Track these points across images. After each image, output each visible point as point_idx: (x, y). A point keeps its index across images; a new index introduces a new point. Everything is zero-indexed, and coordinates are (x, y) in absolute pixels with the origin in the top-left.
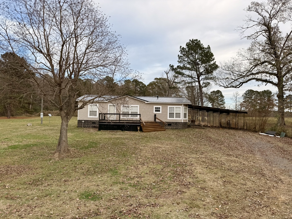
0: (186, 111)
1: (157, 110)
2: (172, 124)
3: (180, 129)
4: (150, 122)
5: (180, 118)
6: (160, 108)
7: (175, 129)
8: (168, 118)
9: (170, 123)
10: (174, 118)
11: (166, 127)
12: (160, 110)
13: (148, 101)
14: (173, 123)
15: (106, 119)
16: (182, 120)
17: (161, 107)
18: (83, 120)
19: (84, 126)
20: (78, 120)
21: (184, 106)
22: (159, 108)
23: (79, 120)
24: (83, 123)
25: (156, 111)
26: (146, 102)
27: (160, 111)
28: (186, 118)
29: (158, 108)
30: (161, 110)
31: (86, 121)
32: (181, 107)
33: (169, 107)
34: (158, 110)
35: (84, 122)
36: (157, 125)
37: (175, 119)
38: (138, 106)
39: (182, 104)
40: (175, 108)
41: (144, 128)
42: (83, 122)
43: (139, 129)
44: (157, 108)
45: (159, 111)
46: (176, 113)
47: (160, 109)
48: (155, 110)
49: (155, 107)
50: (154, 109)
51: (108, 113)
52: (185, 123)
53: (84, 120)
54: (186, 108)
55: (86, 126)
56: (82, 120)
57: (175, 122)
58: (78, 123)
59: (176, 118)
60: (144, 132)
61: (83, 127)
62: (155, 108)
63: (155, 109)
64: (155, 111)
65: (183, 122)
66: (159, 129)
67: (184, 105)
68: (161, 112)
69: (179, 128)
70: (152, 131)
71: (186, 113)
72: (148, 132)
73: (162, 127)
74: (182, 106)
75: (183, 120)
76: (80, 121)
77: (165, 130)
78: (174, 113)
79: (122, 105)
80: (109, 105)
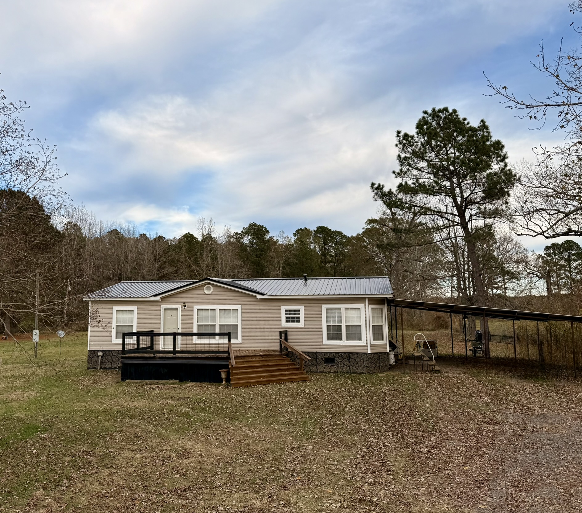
0: (382, 317)
1: (292, 318)
2: (338, 360)
3: (363, 373)
4: (261, 356)
5: (360, 339)
6: (299, 311)
7: (348, 372)
8: (325, 342)
9: (331, 356)
10: (341, 339)
11: (320, 369)
12: (299, 318)
13: (263, 294)
14: (341, 356)
15: (156, 348)
16: (366, 346)
17: (301, 308)
18: (101, 349)
19: (103, 367)
20: (88, 349)
21: (369, 304)
22: (296, 311)
23: (91, 351)
24: (100, 358)
25: (288, 320)
26: (259, 297)
27: (298, 321)
28: (383, 340)
29: (293, 311)
30: (302, 316)
31: (107, 353)
32: (361, 306)
33: (324, 307)
34: (294, 317)
35: (102, 357)
36: (283, 363)
37: (344, 342)
38: (239, 307)
39: (364, 299)
40: (343, 311)
41: (237, 374)
42: (99, 356)
43: (223, 375)
44: (292, 311)
45: (297, 320)
46: (346, 326)
47: (299, 314)
48: (287, 318)
49: (284, 308)
50: (284, 316)
51: (162, 331)
52: (377, 356)
53: (102, 351)
54: (382, 309)
55: (108, 367)
56: (98, 351)
57: (345, 353)
58: (89, 358)
59: (348, 339)
60: (232, 386)
61: (101, 368)
62: (286, 311)
63: (286, 314)
64: (287, 321)
65: (369, 352)
66: (285, 375)
67: (370, 299)
68: (302, 324)
69: (359, 371)
70: (260, 383)
71: (382, 326)
72: (246, 385)
73: (297, 369)
74: (364, 305)
75: (371, 346)
76: (93, 353)
77: (304, 380)
78: (341, 325)
79: (196, 308)
80: (163, 307)
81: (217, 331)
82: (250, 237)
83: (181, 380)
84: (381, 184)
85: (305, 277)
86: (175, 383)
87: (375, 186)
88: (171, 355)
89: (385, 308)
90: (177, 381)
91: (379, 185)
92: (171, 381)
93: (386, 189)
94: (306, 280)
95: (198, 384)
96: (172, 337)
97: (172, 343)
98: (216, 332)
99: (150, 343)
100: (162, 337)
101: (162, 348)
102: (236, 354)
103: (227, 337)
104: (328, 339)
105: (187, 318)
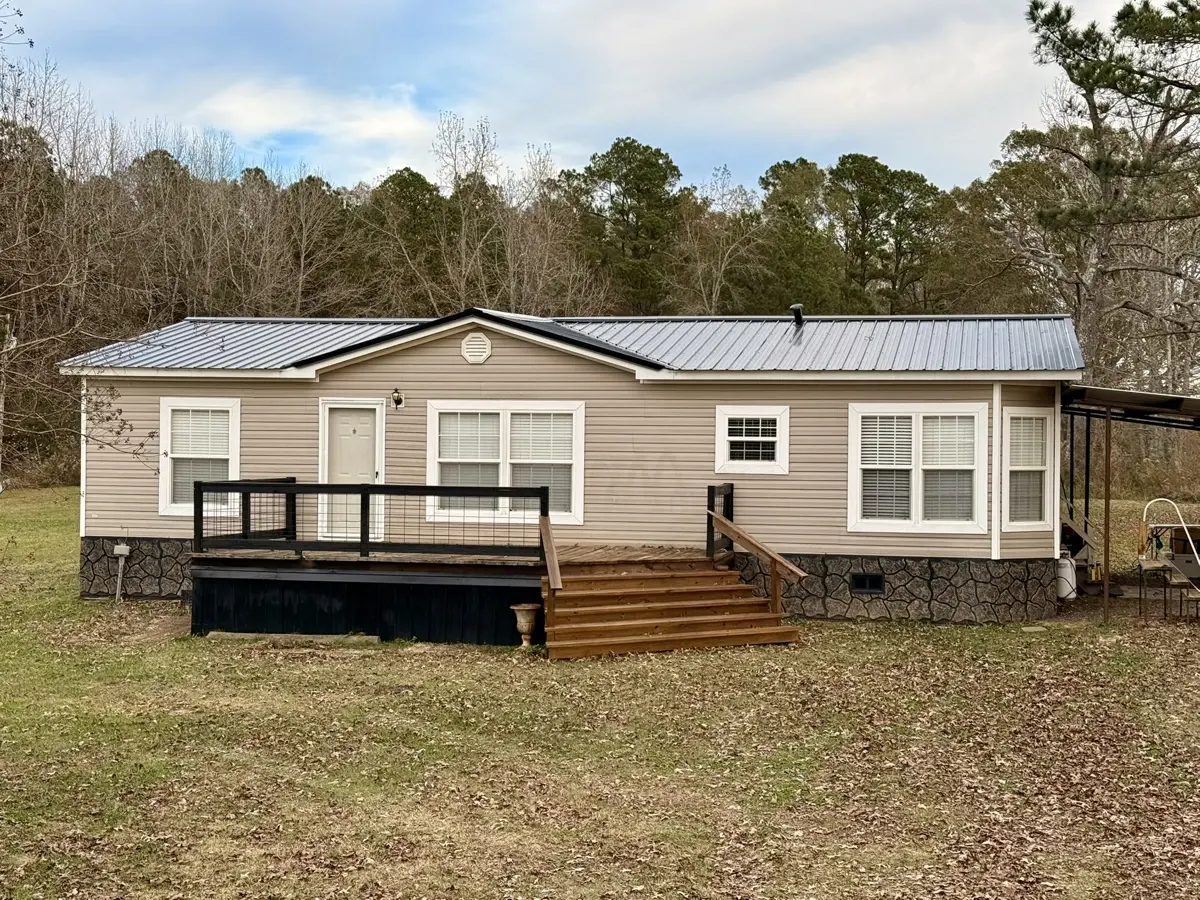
0: (1043, 446)
1: (749, 444)
2: (894, 581)
3: (971, 623)
4: (647, 564)
5: (969, 515)
6: (773, 422)
7: (924, 621)
8: (856, 522)
9: (872, 569)
10: (906, 515)
11: (835, 608)
12: (772, 445)
13: (657, 367)
14: (906, 568)
15: (303, 534)
16: (987, 537)
17: (780, 412)
18: (123, 533)
19: (131, 590)
20: (82, 534)
21: (1005, 402)
22: (765, 422)
23: (90, 541)
24: (122, 562)
25: (737, 452)
26: (643, 374)
27: (770, 456)
28: (1041, 518)
29: (756, 422)
30: (782, 440)
31: (145, 547)
32: (977, 409)
33: (857, 410)
34: (757, 444)
35: (128, 559)
36: (715, 586)
37: (917, 524)
38: (578, 408)
39: (988, 386)
40: (917, 426)
41: (567, 619)
42: (117, 558)
43: (523, 623)
44: (749, 422)
45: (768, 452)
46: (926, 472)
47: (774, 433)
48: (733, 444)
49: (725, 412)
50: (723, 440)
51: (323, 480)
52: (1020, 568)
53: (129, 541)
54: (1043, 419)
55: (148, 591)
56: (115, 540)
57: (917, 559)
58: (86, 562)
59: (928, 514)
61: (125, 596)
62: (732, 422)
63: (731, 433)
64: (733, 456)
65: (996, 556)
66: (724, 624)
67: (1007, 387)
68: (780, 465)
69: (960, 616)
70: (640, 648)
71: (1041, 473)
72: (596, 654)
73: (763, 607)
74: (985, 405)
75: (1004, 536)
76: (96, 549)
77: (783, 641)
78: (908, 471)
79: (435, 407)
80: (325, 402)
81: (505, 482)
82: (614, 188)
83: (386, 637)
84: (1064, 6)
85: (797, 313)
86: (368, 644)
87: (1042, 13)
88: (355, 556)
89: (1054, 418)
90: (375, 639)
91: (1057, 9)
92: (355, 638)
93: (1078, 26)
94: (799, 322)
95: (442, 648)
96: (357, 498)
97: (359, 518)
98: (501, 485)
99: (283, 518)
100: (323, 498)
101: (322, 534)
102: (566, 558)
103: (537, 501)
104: (866, 514)
105: (406, 439)
